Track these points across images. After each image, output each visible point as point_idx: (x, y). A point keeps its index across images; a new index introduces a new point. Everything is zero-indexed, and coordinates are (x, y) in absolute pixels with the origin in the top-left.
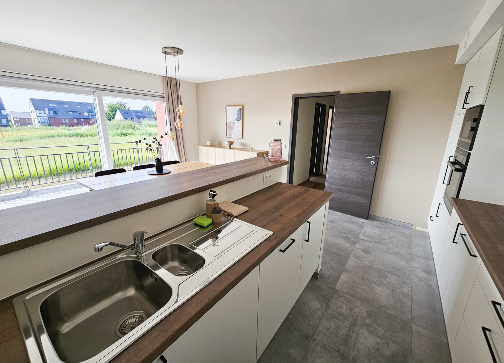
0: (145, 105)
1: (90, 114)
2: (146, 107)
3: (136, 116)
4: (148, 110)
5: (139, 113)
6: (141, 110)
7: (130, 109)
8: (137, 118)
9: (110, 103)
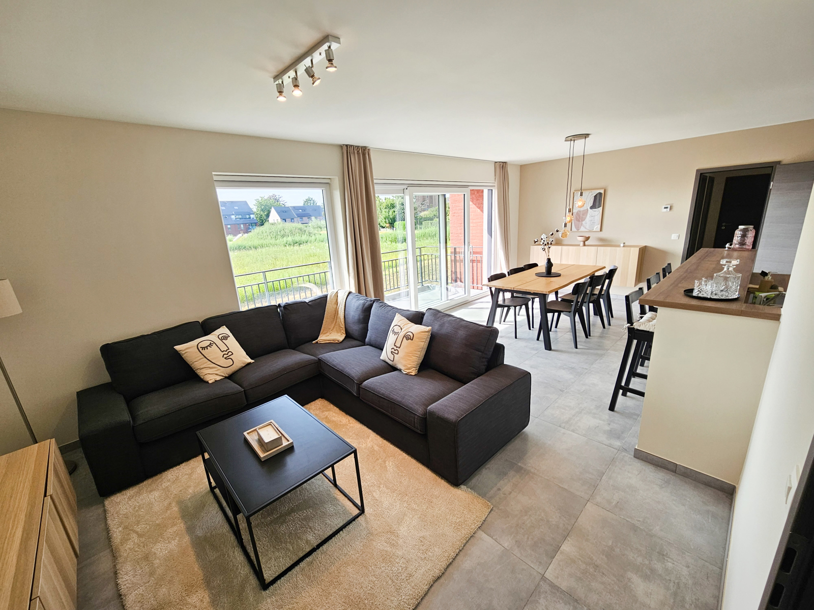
0: (307, 198)
1: (237, 217)
2: (308, 200)
3: (297, 214)
4: (312, 205)
5: (300, 211)
6: (302, 205)
7: (287, 205)
8: (299, 218)
9: (260, 199)
